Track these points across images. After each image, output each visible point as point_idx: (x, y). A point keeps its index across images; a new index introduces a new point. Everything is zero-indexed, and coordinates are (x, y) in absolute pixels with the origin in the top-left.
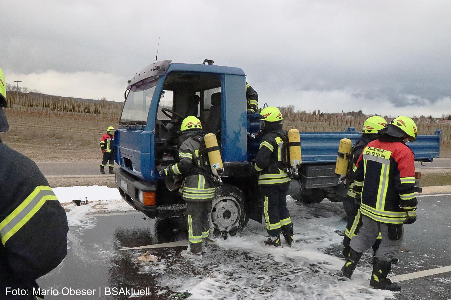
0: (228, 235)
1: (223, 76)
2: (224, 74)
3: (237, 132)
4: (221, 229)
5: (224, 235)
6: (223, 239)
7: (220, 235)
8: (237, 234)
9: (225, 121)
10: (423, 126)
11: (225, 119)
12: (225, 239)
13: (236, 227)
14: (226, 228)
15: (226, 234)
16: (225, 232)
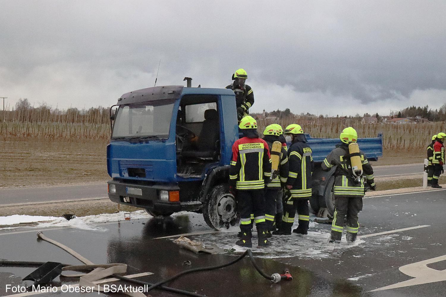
0: (230, 225)
1: (219, 96)
2: (220, 95)
3: (232, 141)
4: (224, 220)
5: (227, 225)
6: (226, 228)
7: (224, 225)
8: (236, 224)
9: (223, 133)
10: (369, 128)
11: (223, 131)
12: (227, 229)
13: (234, 218)
14: (228, 219)
15: (229, 224)
16: (227, 223)
